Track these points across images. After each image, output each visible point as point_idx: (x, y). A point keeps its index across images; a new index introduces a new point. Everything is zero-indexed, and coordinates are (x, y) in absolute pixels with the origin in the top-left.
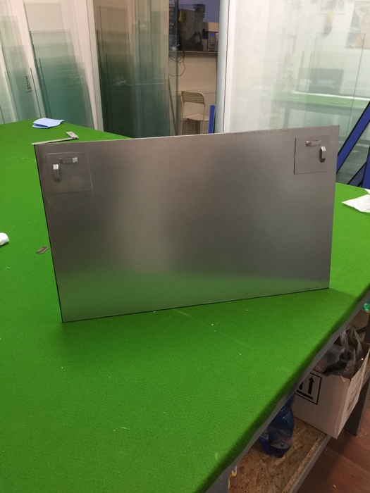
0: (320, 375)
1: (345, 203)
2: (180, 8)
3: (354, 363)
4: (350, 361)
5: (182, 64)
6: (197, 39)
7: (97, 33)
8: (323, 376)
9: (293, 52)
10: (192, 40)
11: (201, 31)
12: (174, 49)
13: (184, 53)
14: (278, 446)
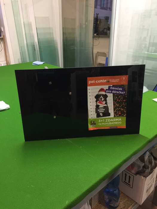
0: (133, 175)
1: (154, 99)
2: (98, 18)
3: (149, 171)
4: (147, 170)
5: (98, 40)
6: (105, 31)
7: (63, 28)
8: (135, 176)
9: (147, 36)
10: (103, 31)
11: (107, 28)
12: (95, 35)
13: (99, 36)
14: (112, 205)
